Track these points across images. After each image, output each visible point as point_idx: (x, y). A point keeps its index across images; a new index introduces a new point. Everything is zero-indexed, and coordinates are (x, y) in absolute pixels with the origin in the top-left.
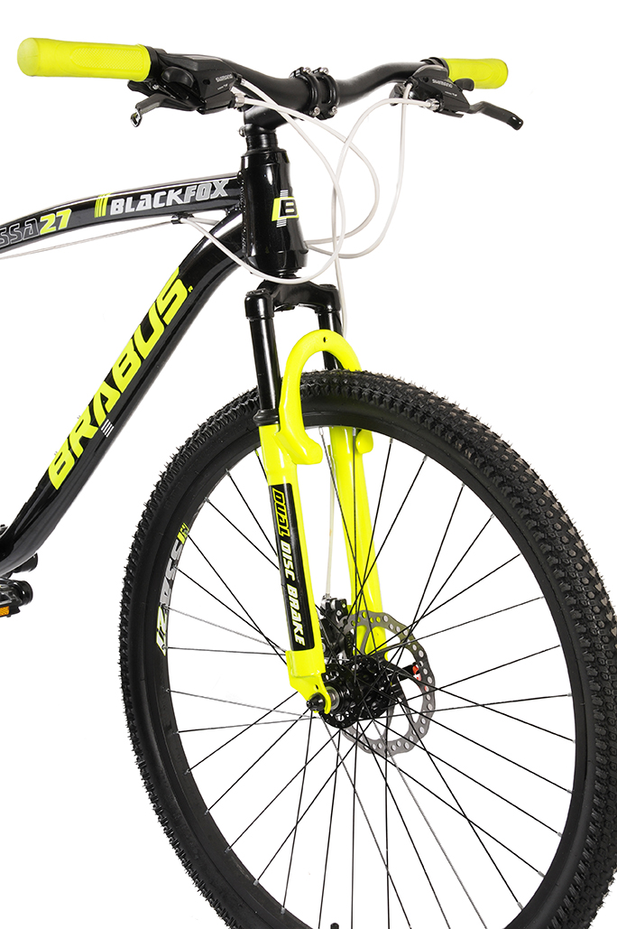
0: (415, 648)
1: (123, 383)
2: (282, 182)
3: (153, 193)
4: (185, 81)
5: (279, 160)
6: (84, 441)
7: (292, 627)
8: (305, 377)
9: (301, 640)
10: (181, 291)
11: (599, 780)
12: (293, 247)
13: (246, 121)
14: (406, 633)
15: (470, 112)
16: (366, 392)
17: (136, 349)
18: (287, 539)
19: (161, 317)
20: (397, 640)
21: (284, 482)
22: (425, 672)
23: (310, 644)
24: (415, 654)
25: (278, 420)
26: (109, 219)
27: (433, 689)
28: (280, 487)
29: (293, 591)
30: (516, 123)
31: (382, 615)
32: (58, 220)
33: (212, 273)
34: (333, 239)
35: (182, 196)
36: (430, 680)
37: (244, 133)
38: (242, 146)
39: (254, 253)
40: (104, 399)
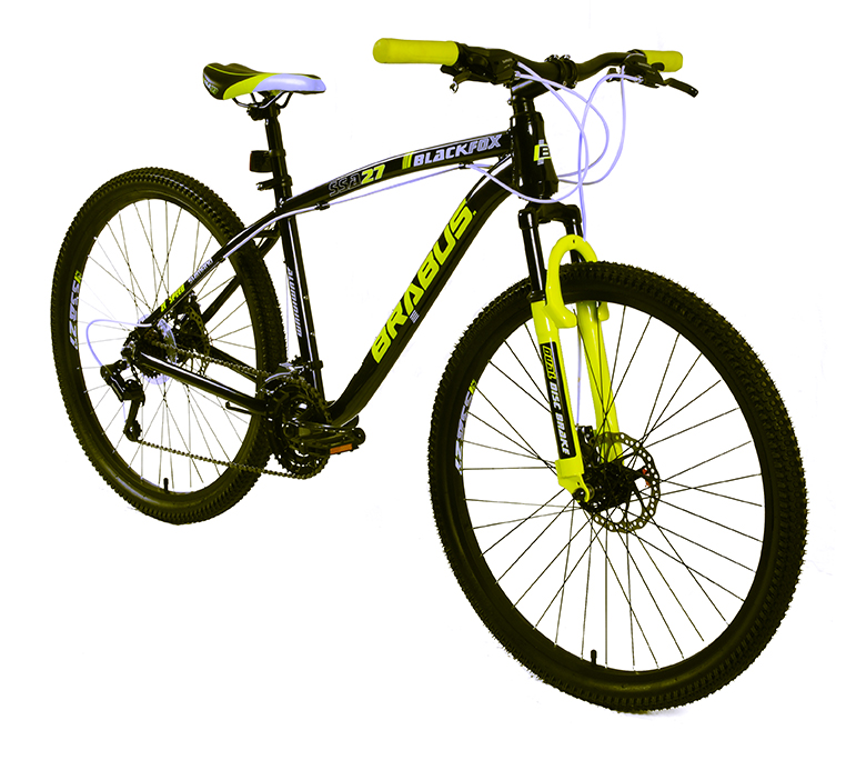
0: (644, 455)
1: (425, 283)
2: (540, 133)
3: (445, 149)
4: (483, 63)
5: (538, 120)
6: (397, 327)
7: (559, 443)
8: (562, 269)
9: (567, 451)
10: (468, 215)
11: (783, 529)
12: (548, 178)
13: (513, 94)
14: (638, 445)
15: (664, 85)
16: (607, 275)
17: (435, 259)
18: (554, 381)
19: (453, 234)
20: (631, 451)
21: (551, 341)
22: (653, 471)
23: (573, 454)
24: (645, 460)
25: (545, 297)
26: (413, 169)
27: (658, 481)
28: (548, 345)
29: (560, 417)
30: (693, 92)
31: (619, 434)
32: (375, 173)
33: (490, 201)
34: (578, 172)
35: (467, 149)
36: (656, 476)
37: (512, 102)
38: (510, 111)
39: (521, 184)
40: (412, 296)
